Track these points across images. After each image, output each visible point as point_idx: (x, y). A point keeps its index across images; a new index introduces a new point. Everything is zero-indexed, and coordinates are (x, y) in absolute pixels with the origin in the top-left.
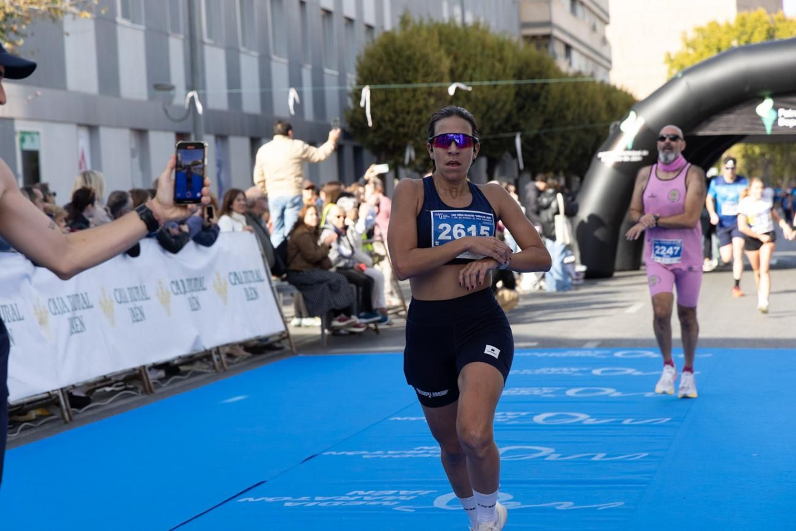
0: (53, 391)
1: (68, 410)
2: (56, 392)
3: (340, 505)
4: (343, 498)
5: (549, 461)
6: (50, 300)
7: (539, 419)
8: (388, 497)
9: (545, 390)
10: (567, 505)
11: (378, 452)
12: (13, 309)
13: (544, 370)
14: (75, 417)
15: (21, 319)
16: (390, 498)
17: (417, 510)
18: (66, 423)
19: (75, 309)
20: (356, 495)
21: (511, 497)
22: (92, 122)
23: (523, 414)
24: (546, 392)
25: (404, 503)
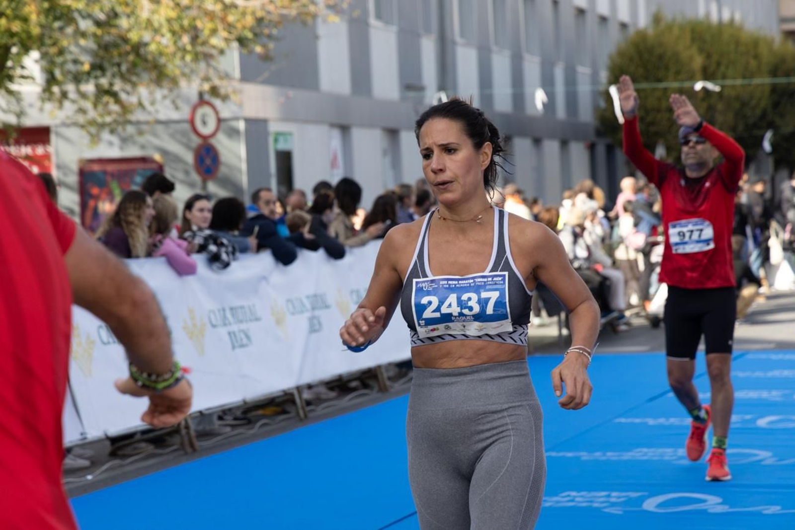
0: (289, 389)
1: (303, 408)
2: (291, 391)
3: (550, 507)
4: (555, 499)
5: (765, 466)
6: (288, 301)
7: (762, 422)
8: (599, 499)
9: (774, 393)
10: (775, 509)
11: (598, 454)
12: (250, 310)
13: (776, 373)
14: (311, 415)
15: (258, 319)
16: (602, 500)
17: (624, 511)
18: (301, 420)
19: (313, 308)
20: (569, 496)
21: (719, 500)
22: (344, 122)
23: (748, 417)
24: (775, 395)
25: (613, 505)
